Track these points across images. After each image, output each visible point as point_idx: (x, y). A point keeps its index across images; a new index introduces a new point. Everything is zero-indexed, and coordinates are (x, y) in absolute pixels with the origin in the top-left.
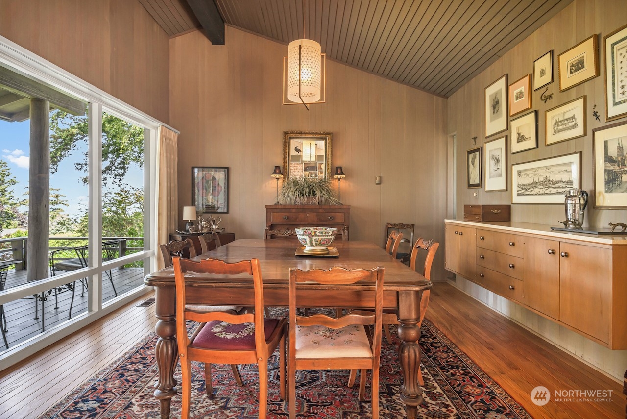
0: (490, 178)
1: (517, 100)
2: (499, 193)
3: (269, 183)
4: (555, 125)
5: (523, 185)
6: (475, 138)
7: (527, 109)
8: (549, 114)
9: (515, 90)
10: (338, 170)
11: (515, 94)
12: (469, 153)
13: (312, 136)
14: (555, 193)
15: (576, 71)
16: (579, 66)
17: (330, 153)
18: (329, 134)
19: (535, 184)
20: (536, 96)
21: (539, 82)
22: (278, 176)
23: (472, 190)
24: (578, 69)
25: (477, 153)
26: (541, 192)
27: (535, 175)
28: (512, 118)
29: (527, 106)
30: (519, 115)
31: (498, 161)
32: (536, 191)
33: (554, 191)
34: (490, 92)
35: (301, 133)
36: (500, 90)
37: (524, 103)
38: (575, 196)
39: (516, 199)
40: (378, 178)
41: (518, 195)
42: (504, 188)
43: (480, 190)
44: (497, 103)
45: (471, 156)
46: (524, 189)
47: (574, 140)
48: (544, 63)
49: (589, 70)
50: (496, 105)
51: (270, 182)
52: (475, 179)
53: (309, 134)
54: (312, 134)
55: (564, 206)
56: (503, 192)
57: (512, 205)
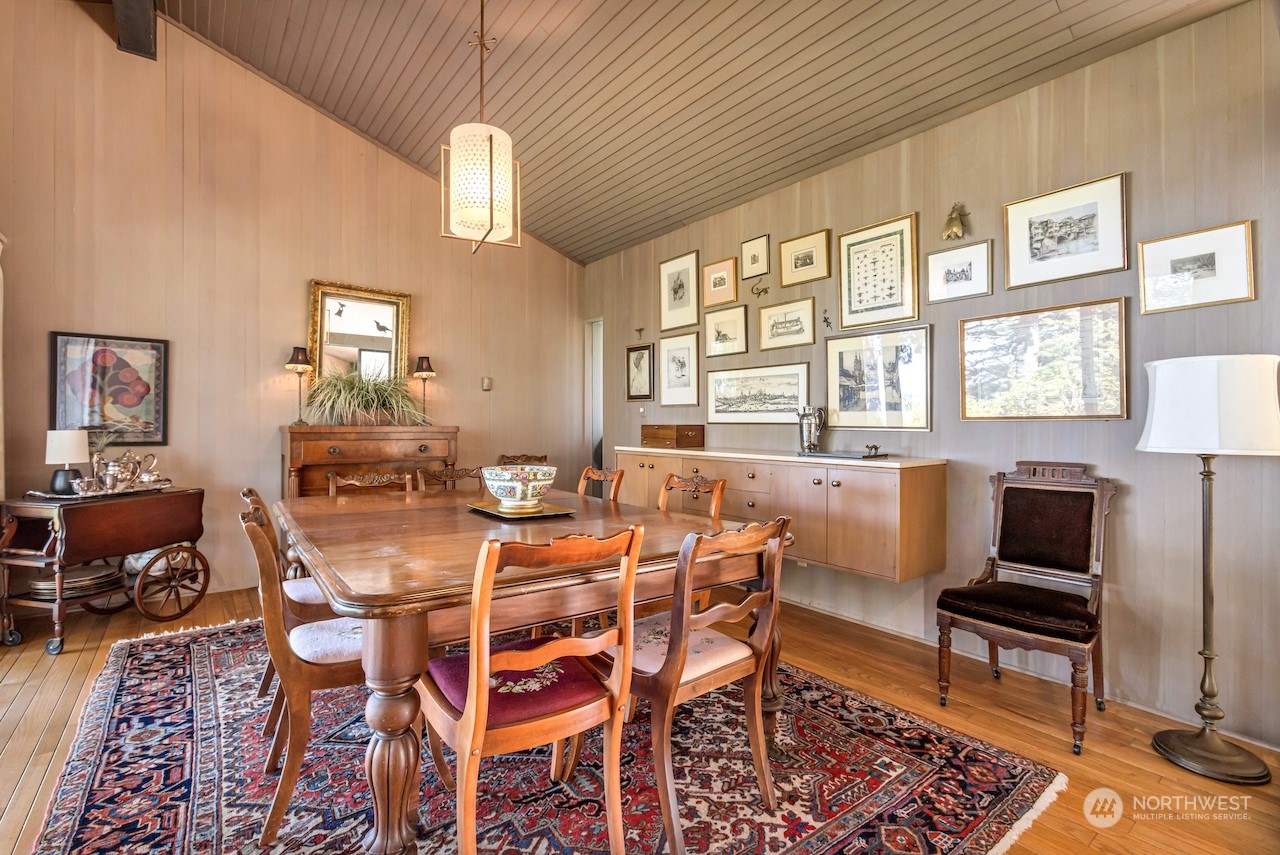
0: (669, 387)
1: (715, 287)
2: (684, 409)
3: (274, 382)
4: (773, 326)
5: (726, 399)
6: (640, 330)
7: (733, 301)
8: (765, 313)
9: (712, 273)
10: (422, 364)
11: (712, 280)
12: (630, 350)
13: (372, 297)
14: (774, 411)
15: (802, 265)
16: (806, 260)
17: (405, 330)
18: (405, 296)
19: (744, 399)
20: (744, 286)
21: (749, 270)
22: (300, 367)
23: (636, 404)
24: (805, 264)
25: (647, 352)
26: (753, 408)
27: (744, 387)
28: (707, 310)
29: (732, 297)
30: (718, 308)
31: (682, 365)
32: (745, 407)
33: (774, 407)
34: (668, 270)
35: (349, 288)
36: (687, 271)
37: (727, 293)
38: (810, 415)
39: (713, 417)
40: (486, 381)
41: (717, 411)
42: (695, 402)
43: (649, 403)
44: (681, 286)
45: (633, 356)
46: (726, 404)
47: (799, 348)
48: (758, 247)
49: (819, 269)
50: (678, 289)
51: (277, 379)
52: (640, 385)
53: (366, 291)
54: (372, 291)
55: (798, 427)
56: (692, 409)
57: (707, 426)
